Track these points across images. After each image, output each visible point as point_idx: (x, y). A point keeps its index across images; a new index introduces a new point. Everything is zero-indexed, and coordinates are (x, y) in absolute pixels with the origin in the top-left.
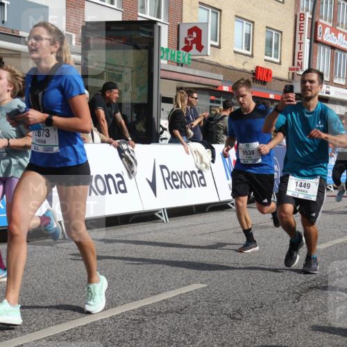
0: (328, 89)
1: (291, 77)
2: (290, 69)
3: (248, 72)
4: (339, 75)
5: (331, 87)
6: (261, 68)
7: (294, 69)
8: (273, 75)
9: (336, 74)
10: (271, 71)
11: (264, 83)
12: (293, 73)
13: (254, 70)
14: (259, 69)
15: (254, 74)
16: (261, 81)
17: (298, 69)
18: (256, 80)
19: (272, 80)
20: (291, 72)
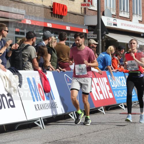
0: (115, 22)
1: (83, 11)
2: (82, 5)
3: (47, 8)
4: (124, 9)
5: (117, 20)
6: (57, 4)
7: (85, 5)
8: (68, 10)
9: (121, 8)
10: (66, 6)
11: (61, 17)
12: (85, 8)
13: (51, 5)
14: (56, 5)
15: (52, 9)
16: (58, 15)
17: (88, 5)
18: (54, 14)
19: (68, 14)
20: (83, 7)
